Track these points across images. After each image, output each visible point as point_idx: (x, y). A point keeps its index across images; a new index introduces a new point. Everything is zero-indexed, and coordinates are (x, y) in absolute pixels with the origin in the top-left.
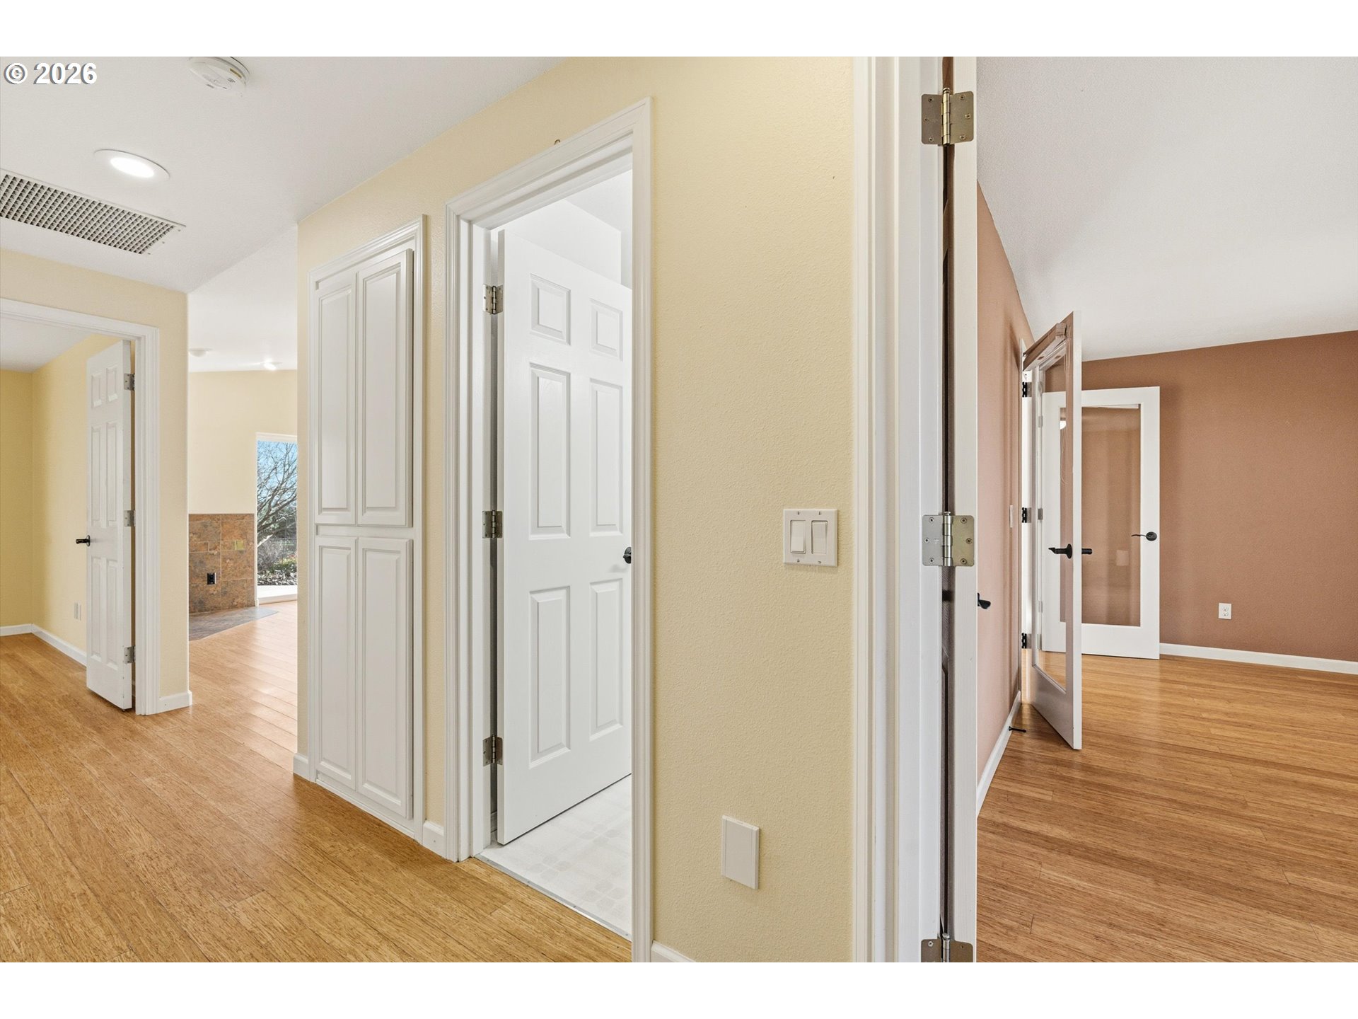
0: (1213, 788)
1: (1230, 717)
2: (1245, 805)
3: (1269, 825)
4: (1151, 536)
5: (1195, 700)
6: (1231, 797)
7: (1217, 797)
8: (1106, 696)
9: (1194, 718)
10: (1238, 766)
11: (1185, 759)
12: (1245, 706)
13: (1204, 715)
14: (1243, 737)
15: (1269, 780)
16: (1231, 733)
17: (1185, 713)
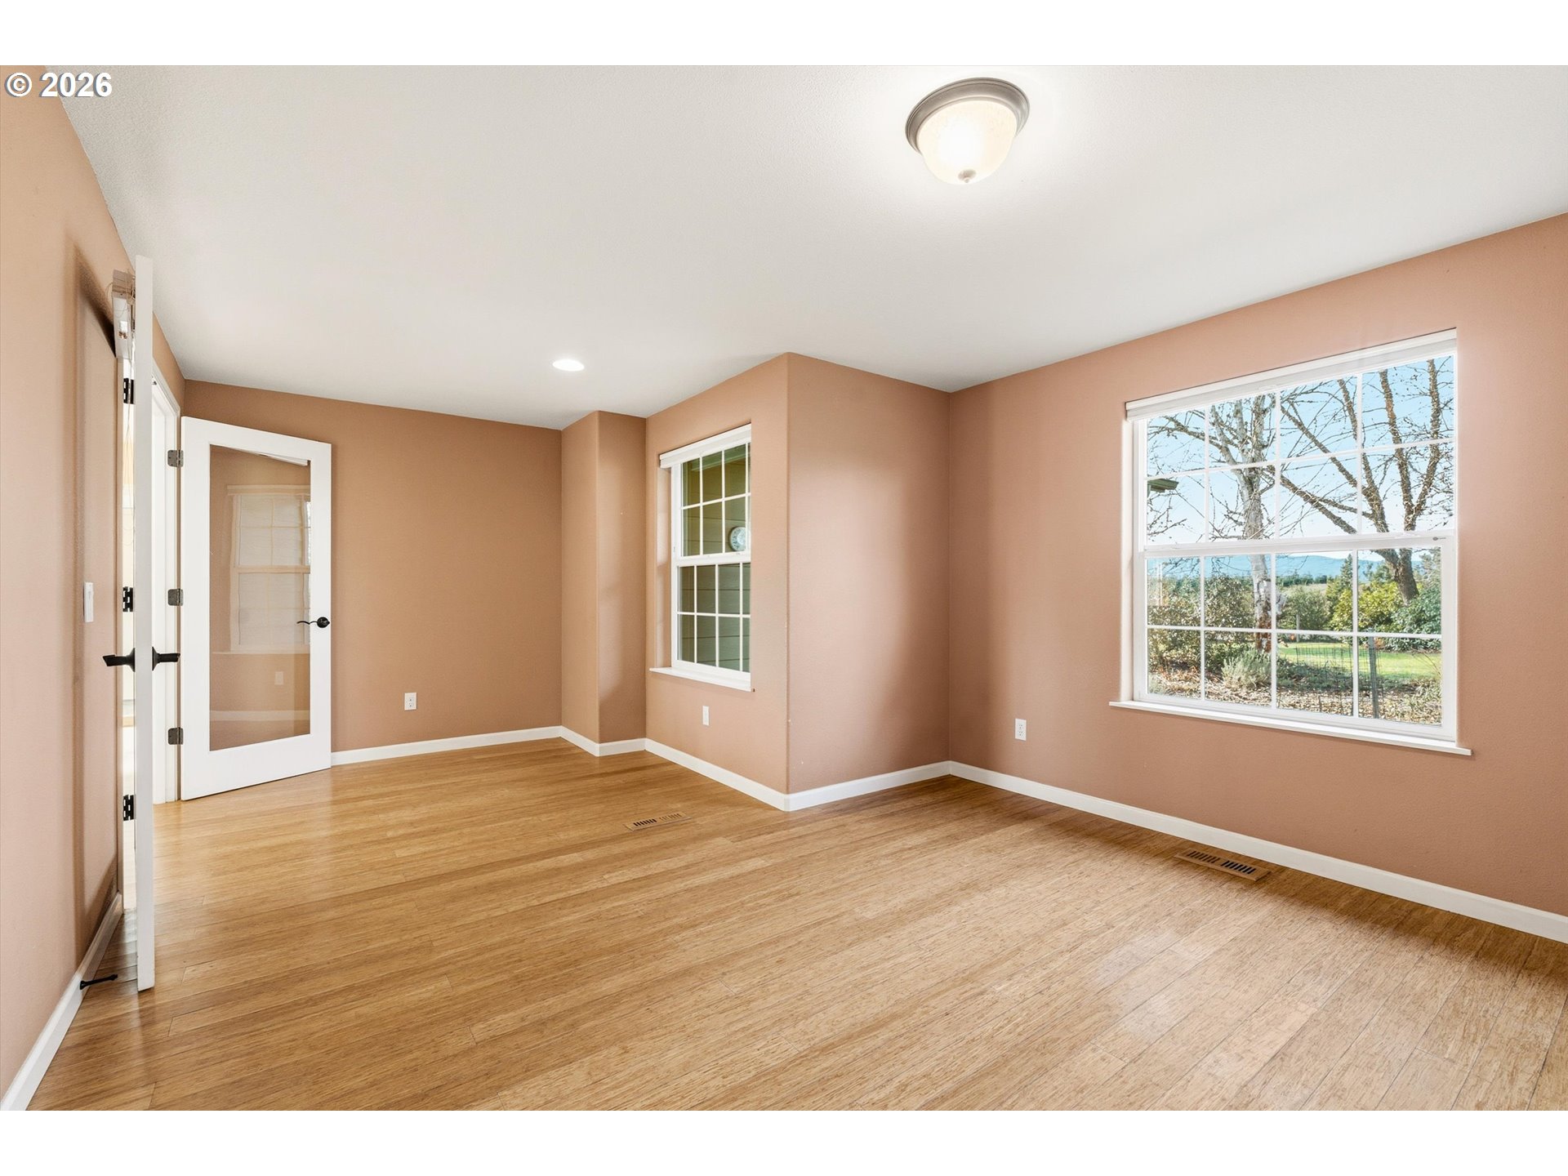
0: (397, 940)
1: (415, 827)
2: (429, 948)
3: (454, 963)
4: (322, 623)
5: (381, 816)
6: (417, 943)
7: (401, 953)
8: (271, 849)
9: (378, 842)
10: (422, 892)
11: (367, 910)
12: (429, 807)
13: (390, 834)
14: (427, 849)
15: (454, 897)
16: (417, 848)
17: (369, 839)
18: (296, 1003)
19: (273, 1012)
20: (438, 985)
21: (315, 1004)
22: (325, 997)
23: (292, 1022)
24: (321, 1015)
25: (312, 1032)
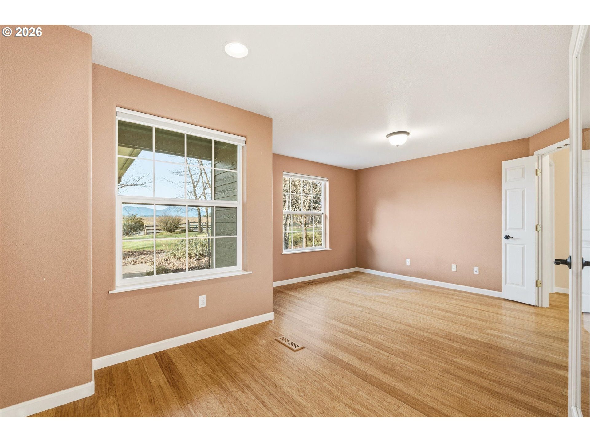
6: (446, 375)
18: (506, 386)
19: (515, 390)
20: (459, 360)
21: (499, 382)
22: (494, 381)
23: (510, 382)
24: (500, 377)
25: (506, 375)
